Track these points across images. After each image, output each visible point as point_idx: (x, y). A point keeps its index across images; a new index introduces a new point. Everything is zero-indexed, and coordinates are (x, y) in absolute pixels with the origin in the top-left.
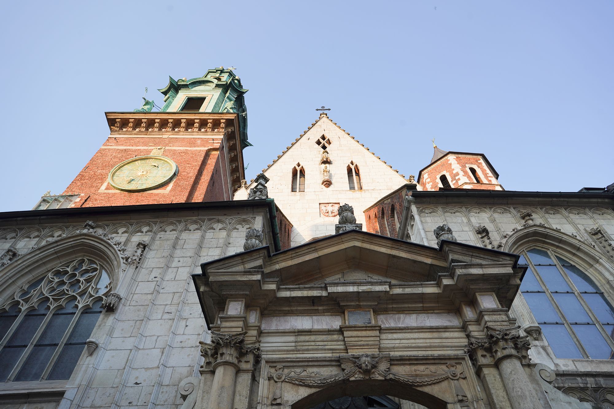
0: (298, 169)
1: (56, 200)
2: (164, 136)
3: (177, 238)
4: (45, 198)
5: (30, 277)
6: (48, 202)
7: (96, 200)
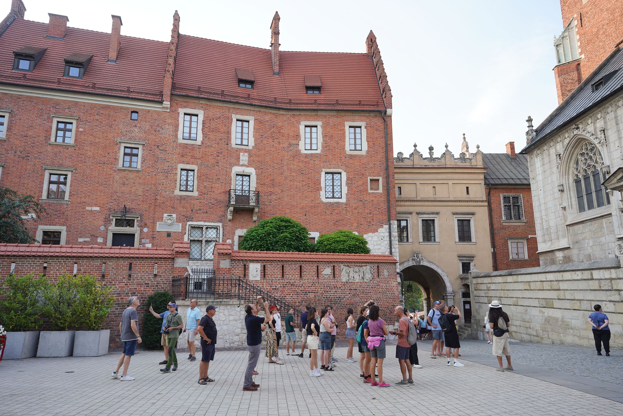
1: (563, 38)
3: (616, 117)
4: (556, 44)
5: (573, 162)
6: (561, 44)
7: (587, 13)
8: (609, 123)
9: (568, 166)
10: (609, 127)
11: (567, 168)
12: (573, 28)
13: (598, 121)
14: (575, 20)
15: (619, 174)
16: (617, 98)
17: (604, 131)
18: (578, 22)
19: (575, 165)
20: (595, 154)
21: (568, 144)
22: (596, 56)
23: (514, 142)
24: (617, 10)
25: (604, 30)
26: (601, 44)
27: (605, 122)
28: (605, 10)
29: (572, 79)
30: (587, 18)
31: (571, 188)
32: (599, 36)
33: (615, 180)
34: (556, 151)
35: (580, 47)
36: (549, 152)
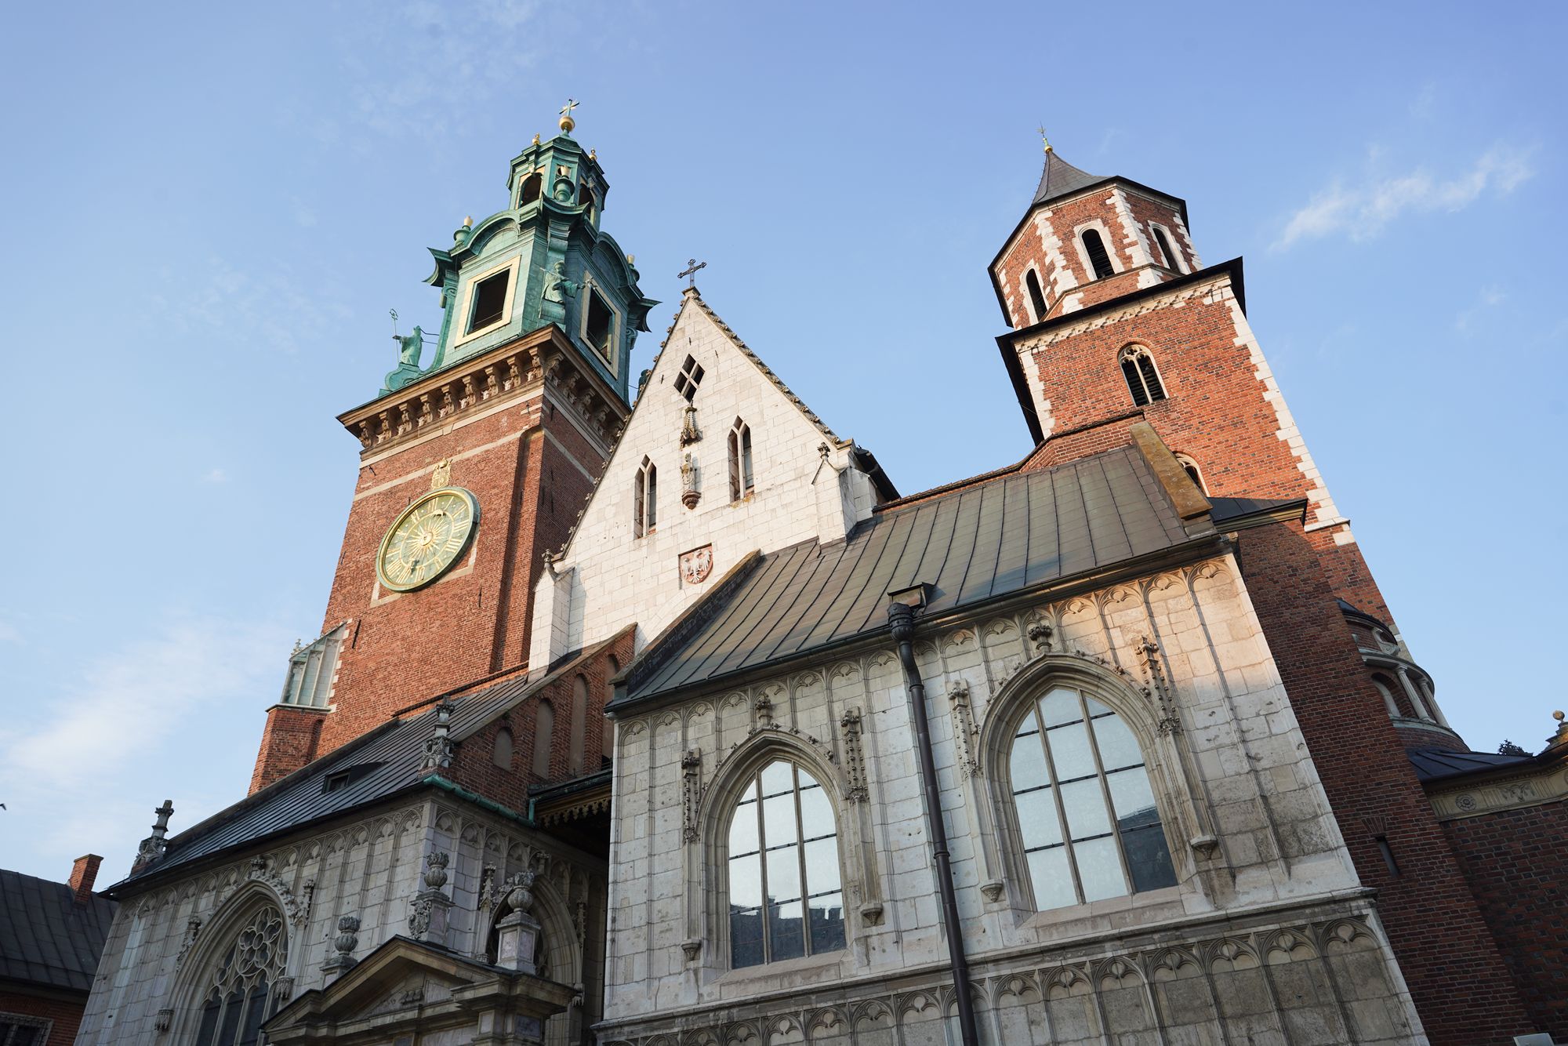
0: (646, 471)
1: (312, 652)
2: (447, 430)
4: (295, 659)
5: (221, 950)
6: (303, 663)
7: (371, 626)
8: (327, 874)
9: (204, 961)
10: (324, 884)
11: (203, 965)
12: (337, 641)
13: (310, 861)
14: (346, 629)
15: (304, 1006)
16: (360, 823)
17: (312, 888)
18: (350, 635)
19: (223, 962)
20: (274, 943)
21: (230, 899)
22: (356, 718)
23: (102, 858)
24: (417, 648)
25: (386, 673)
26: (373, 698)
27: (322, 871)
28: (400, 637)
29: (296, 748)
30: (368, 635)
31: (190, 1023)
32: (375, 682)
33: (292, 1020)
34: (194, 911)
35: (335, 686)
36: (176, 911)
